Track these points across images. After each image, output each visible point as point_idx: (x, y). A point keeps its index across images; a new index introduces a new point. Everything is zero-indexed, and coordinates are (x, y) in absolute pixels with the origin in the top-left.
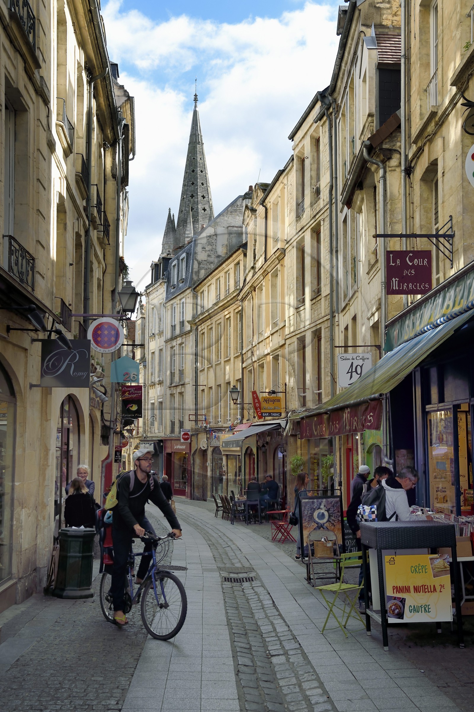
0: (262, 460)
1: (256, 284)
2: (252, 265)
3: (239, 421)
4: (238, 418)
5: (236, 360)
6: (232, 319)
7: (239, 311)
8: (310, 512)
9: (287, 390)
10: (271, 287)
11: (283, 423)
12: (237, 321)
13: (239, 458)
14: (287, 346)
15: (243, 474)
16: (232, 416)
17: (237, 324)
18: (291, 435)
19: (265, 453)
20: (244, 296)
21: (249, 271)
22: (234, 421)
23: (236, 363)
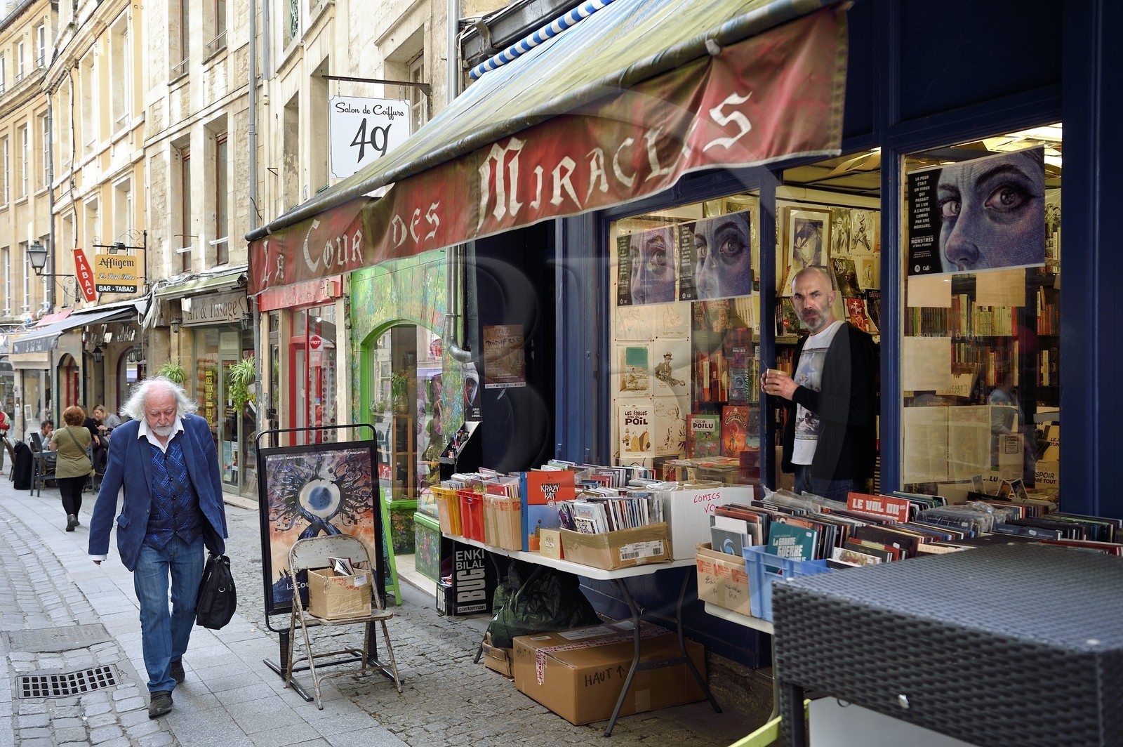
0: (93, 378)
1: (81, 53)
2: (70, 20)
3: (46, 310)
4: (43, 306)
5: (39, 201)
6: (29, 127)
7: (45, 112)
8: (289, 488)
9: (148, 244)
10: (113, 54)
11: (141, 306)
12: (39, 130)
13: (46, 375)
14: (147, 160)
15: (55, 402)
16: (32, 301)
17: (40, 137)
18: (158, 328)
19: (100, 363)
20: (55, 81)
21: (65, 33)
22: (36, 310)
23: (39, 207)
